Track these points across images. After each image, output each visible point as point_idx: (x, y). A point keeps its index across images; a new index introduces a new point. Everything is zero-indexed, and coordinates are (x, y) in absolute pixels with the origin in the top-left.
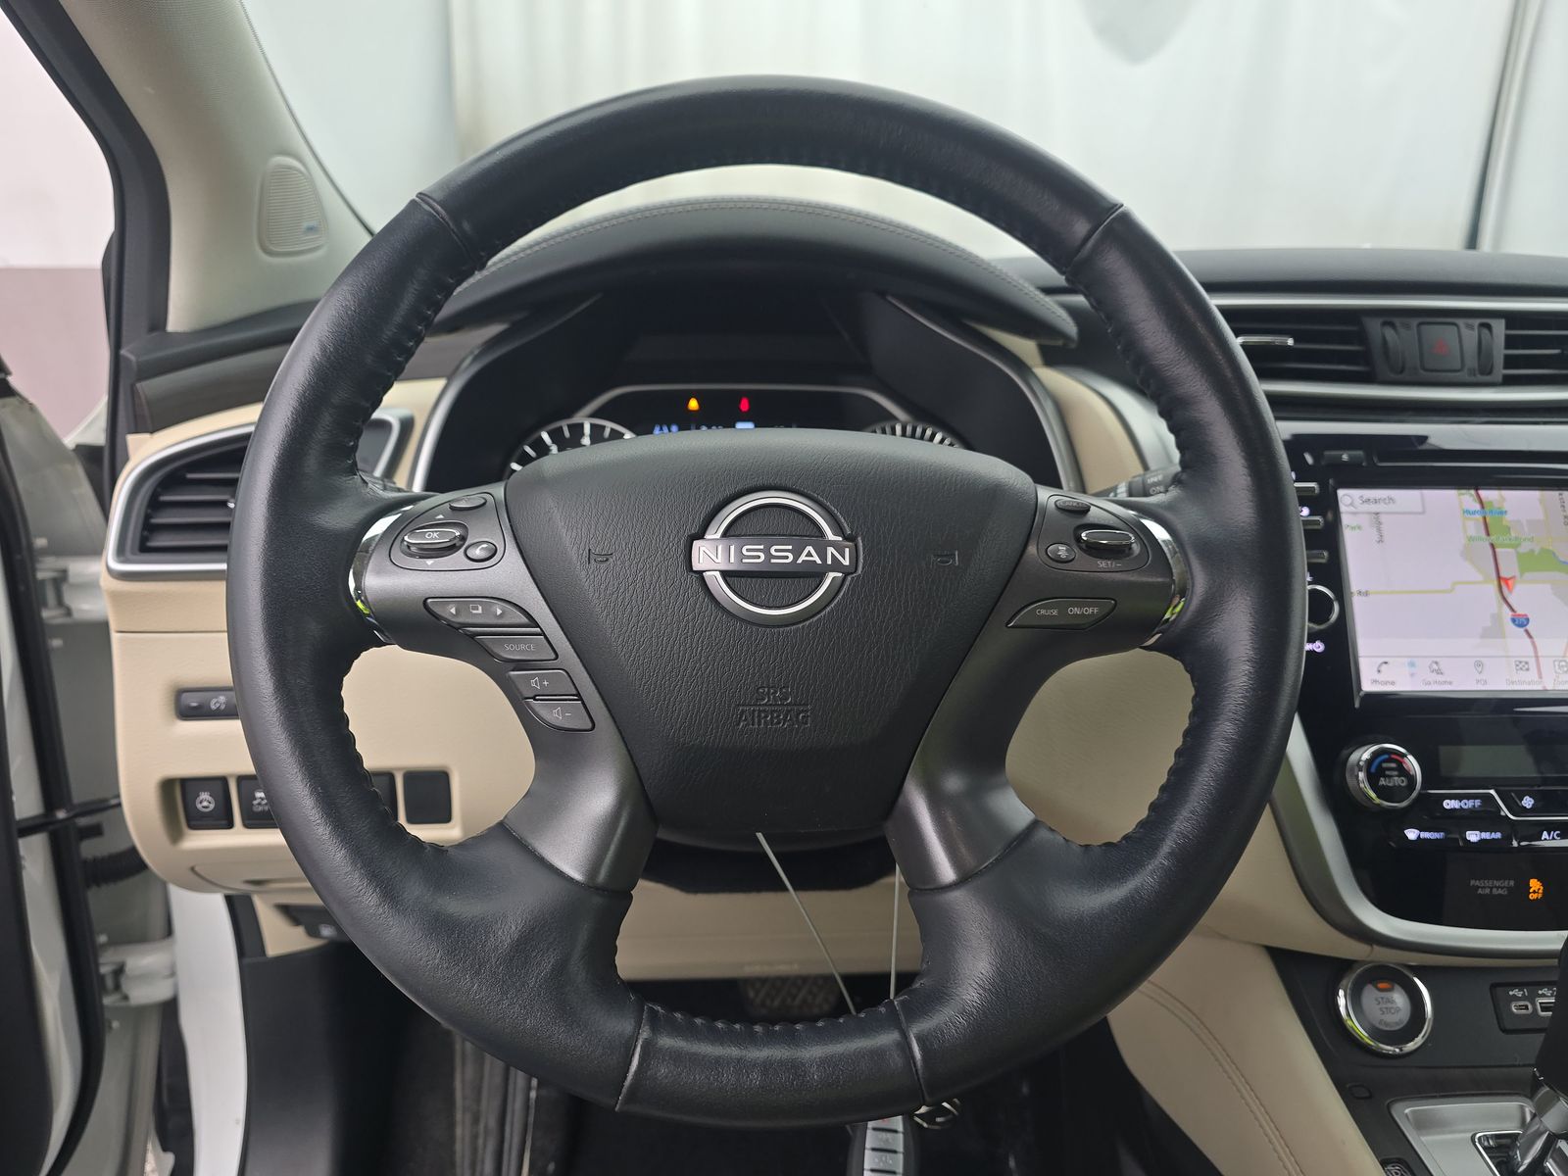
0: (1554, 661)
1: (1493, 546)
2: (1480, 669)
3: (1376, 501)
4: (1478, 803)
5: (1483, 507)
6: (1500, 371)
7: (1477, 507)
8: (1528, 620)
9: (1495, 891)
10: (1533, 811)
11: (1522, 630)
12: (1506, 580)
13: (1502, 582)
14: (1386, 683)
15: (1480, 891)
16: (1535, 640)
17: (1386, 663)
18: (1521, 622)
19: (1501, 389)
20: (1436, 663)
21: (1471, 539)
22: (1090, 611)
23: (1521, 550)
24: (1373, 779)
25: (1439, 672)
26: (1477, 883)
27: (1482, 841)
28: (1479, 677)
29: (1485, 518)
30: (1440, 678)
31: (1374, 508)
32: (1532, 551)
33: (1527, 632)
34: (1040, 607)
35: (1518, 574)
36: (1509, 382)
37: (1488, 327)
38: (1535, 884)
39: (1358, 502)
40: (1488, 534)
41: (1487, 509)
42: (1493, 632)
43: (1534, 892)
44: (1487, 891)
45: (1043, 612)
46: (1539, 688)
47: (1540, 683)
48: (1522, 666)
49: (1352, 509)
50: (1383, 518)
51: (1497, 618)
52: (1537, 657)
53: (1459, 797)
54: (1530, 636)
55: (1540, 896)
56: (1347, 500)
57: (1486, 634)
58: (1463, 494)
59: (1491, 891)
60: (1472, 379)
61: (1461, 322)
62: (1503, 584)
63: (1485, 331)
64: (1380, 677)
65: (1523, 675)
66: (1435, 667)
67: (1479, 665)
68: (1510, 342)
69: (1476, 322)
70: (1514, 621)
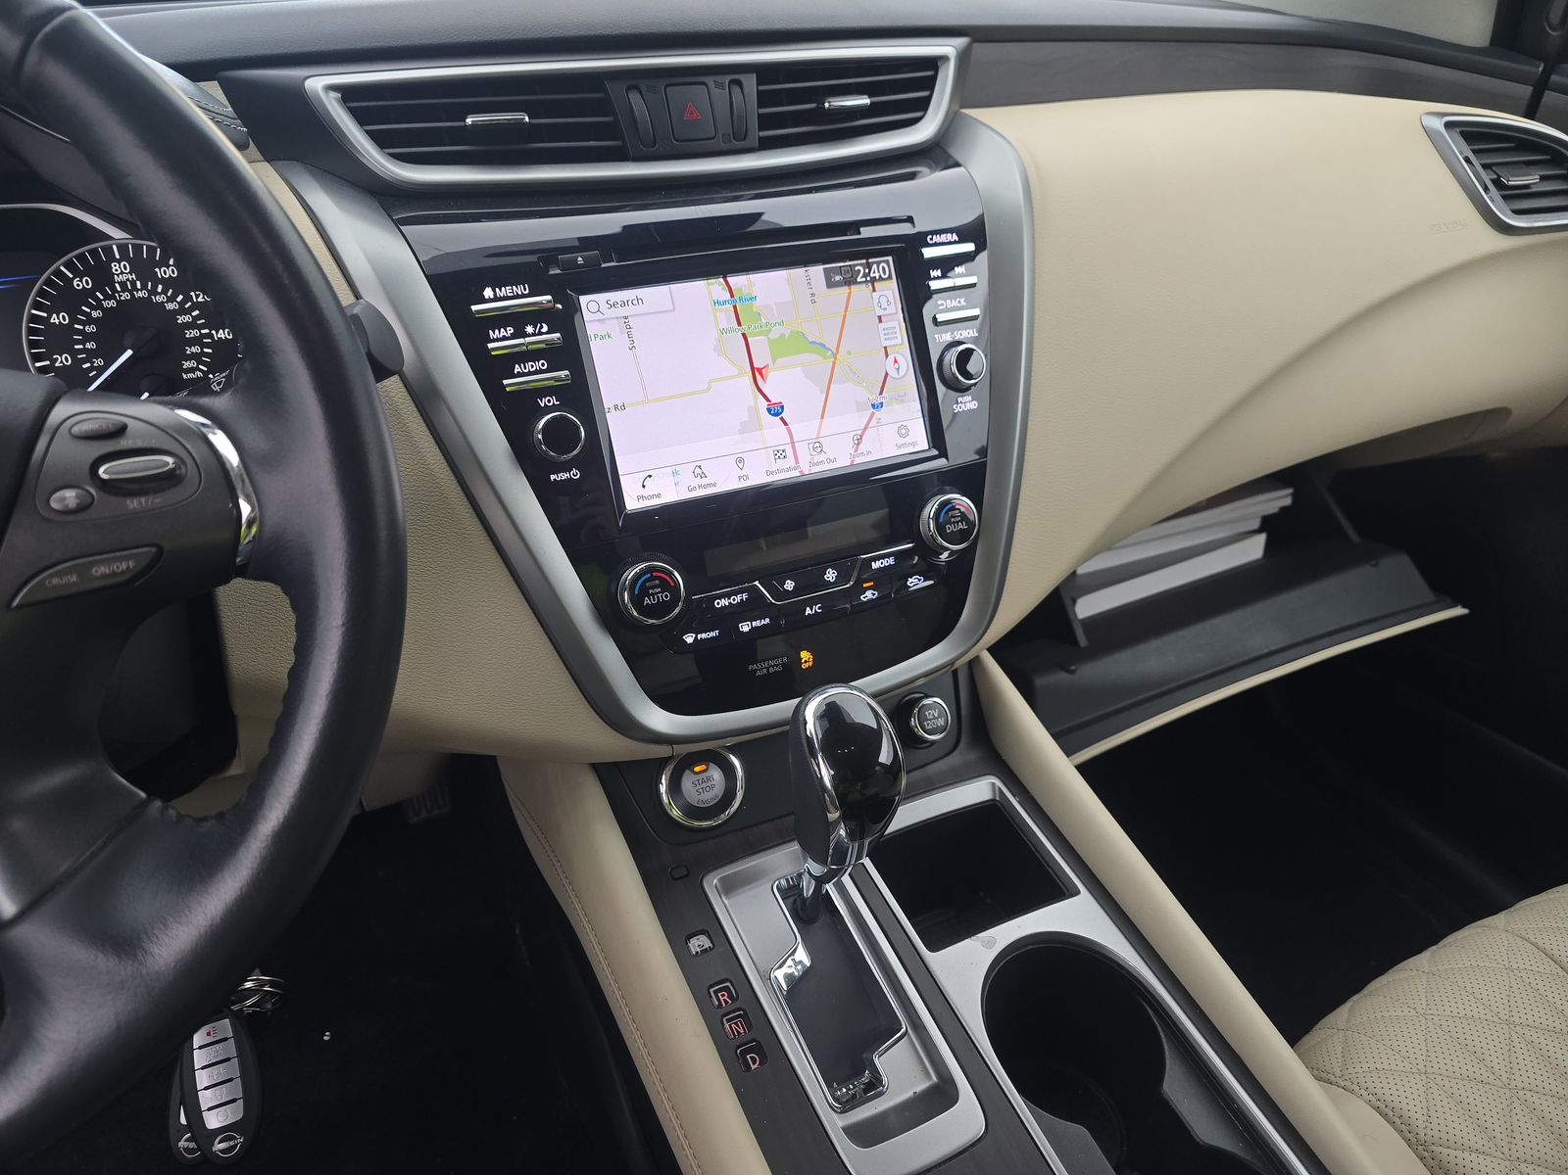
0: (809, 444)
1: (744, 335)
2: (741, 465)
3: (624, 304)
4: (745, 596)
5: (732, 296)
6: (756, 134)
7: (728, 296)
8: (782, 407)
9: (771, 670)
10: (796, 592)
11: (778, 418)
12: (760, 371)
13: (757, 372)
14: (652, 497)
15: (758, 673)
16: (790, 426)
17: (650, 476)
18: (776, 410)
19: (758, 154)
20: (700, 467)
21: (723, 332)
22: (124, 566)
23: (772, 336)
24: (637, 601)
25: (703, 475)
26: (755, 667)
27: (753, 629)
28: (742, 473)
29: (735, 307)
30: (704, 481)
31: (621, 312)
32: (783, 335)
33: (782, 419)
34: (52, 576)
35: (771, 364)
36: (767, 145)
37: (739, 83)
38: (805, 655)
39: (604, 307)
40: (739, 324)
41: (736, 297)
42: (751, 426)
43: (806, 662)
44: (765, 671)
45: (55, 581)
46: (796, 473)
47: (795, 469)
48: (780, 455)
49: (599, 316)
50: (632, 322)
51: (753, 411)
52: (793, 443)
53: (728, 595)
54: (786, 424)
55: (811, 664)
56: (593, 307)
57: (745, 428)
58: (712, 284)
59: (768, 671)
60: (728, 146)
61: (710, 80)
62: (757, 373)
63: (736, 90)
64: (645, 492)
65: (782, 464)
66: (698, 471)
67: (740, 461)
68: (764, 99)
69: (727, 79)
70: (769, 410)
